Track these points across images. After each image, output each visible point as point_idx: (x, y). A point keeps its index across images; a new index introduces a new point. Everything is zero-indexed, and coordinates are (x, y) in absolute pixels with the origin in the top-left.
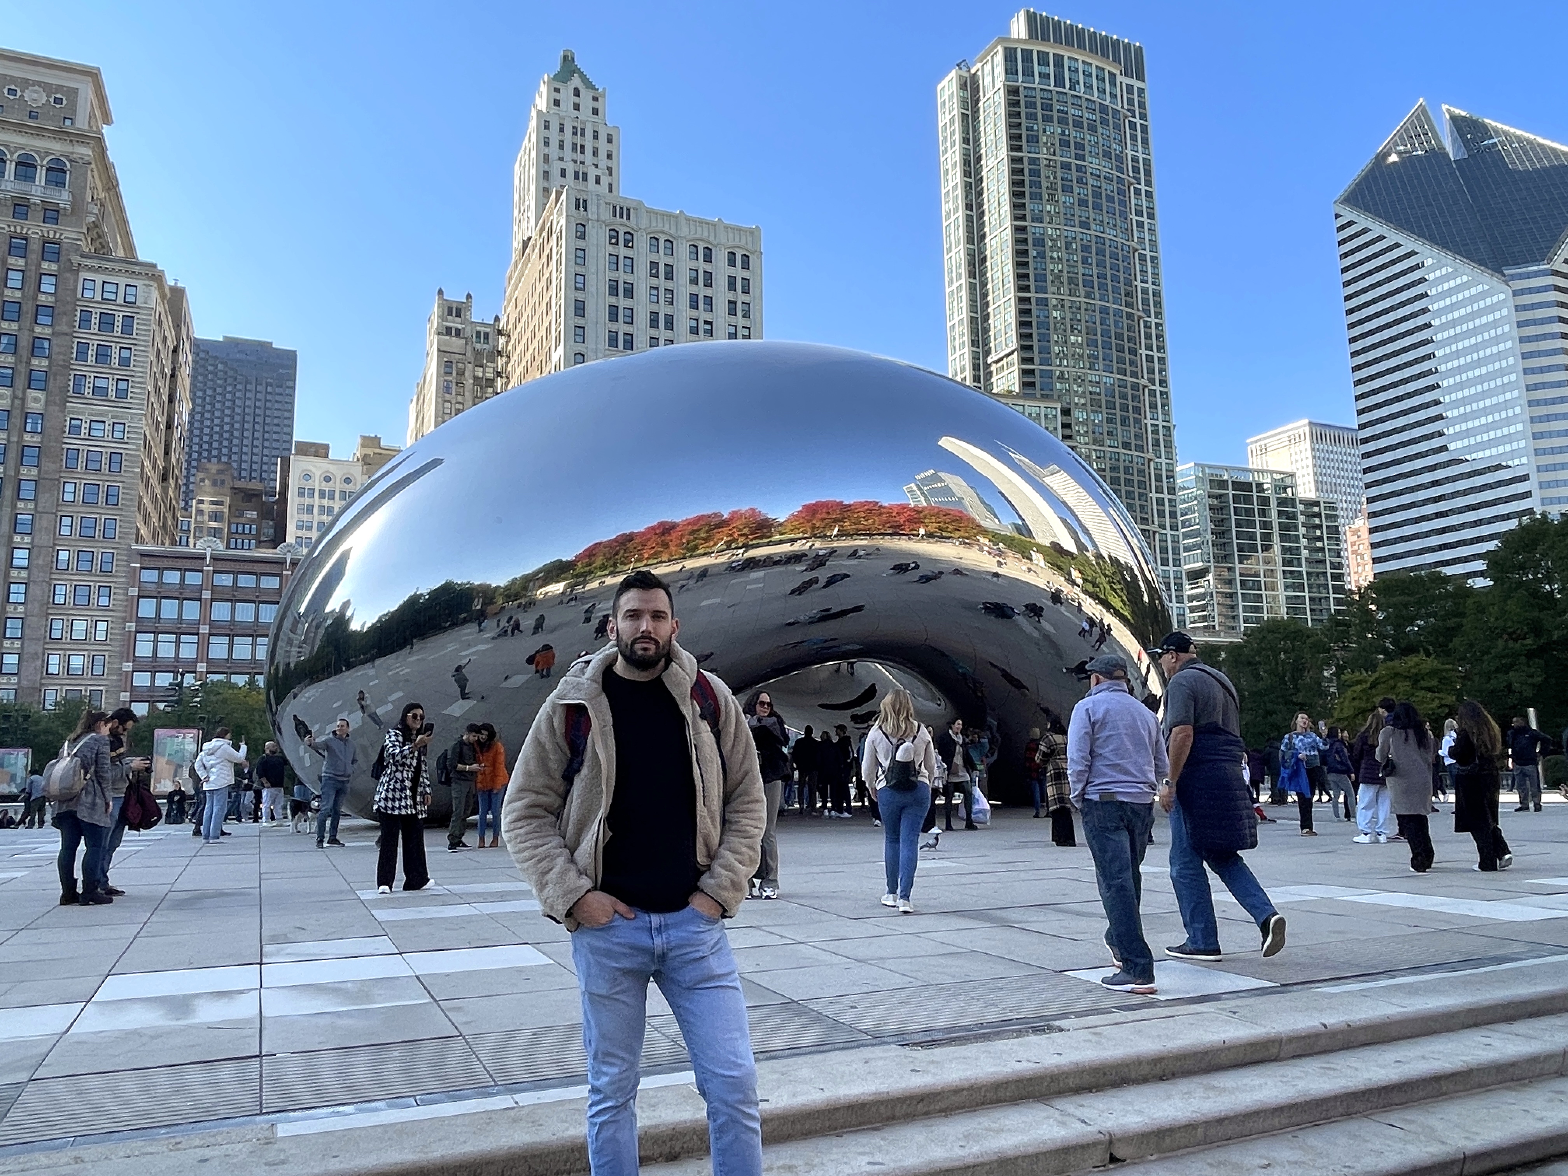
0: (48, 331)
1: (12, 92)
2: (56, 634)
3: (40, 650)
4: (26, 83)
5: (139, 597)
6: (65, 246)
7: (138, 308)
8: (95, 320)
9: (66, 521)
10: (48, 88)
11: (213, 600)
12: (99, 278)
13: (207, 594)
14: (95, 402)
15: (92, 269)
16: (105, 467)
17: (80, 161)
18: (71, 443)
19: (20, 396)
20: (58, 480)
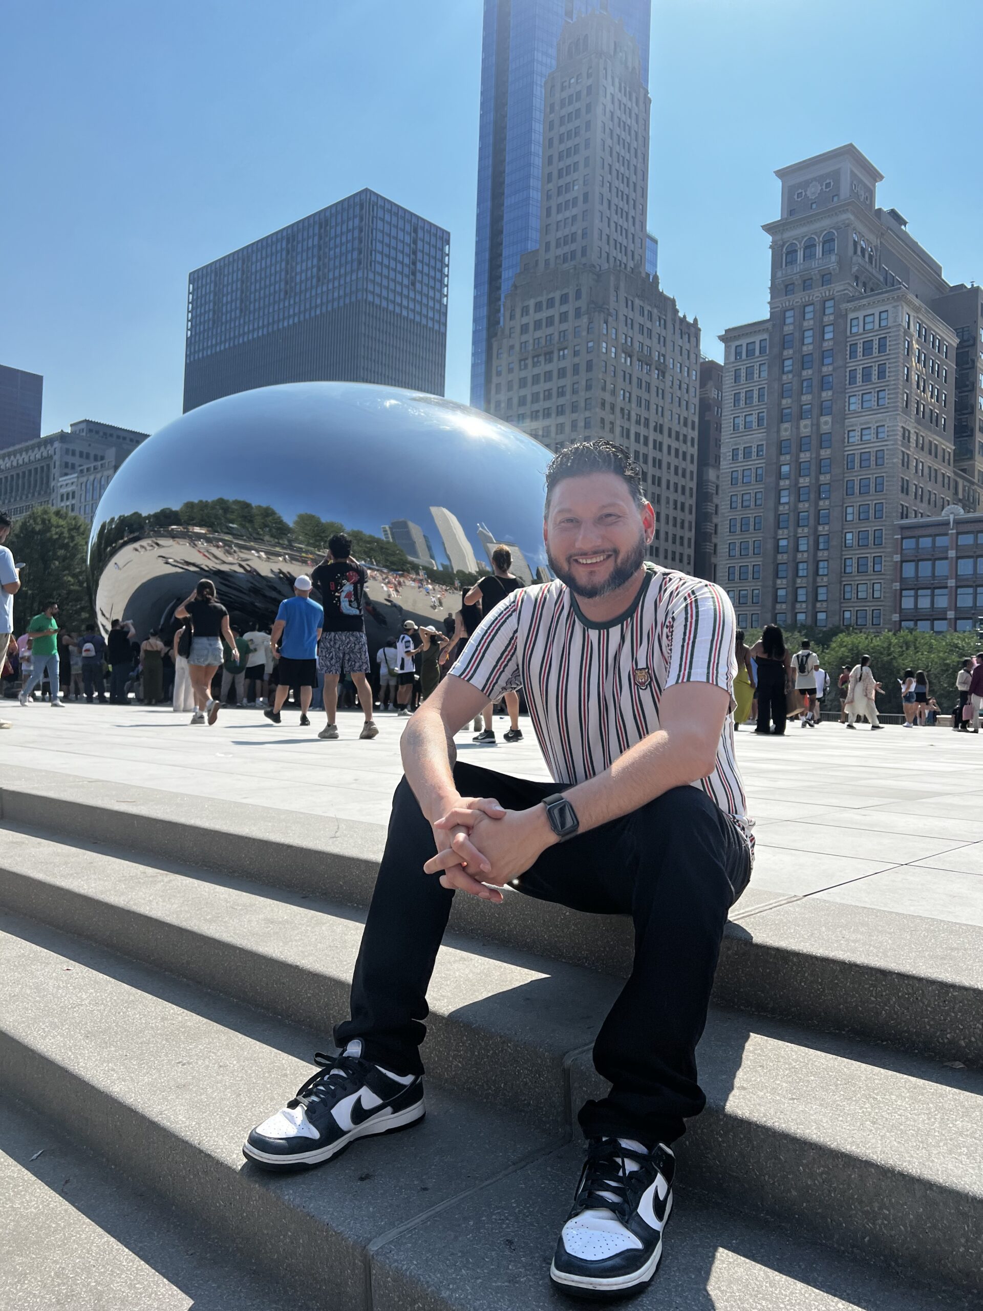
0: (831, 368)
1: (799, 195)
2: (847, 596)
3: (838, 607)
4: (807, 184)
5: (902, 562)
6: (836, 299)
7: (889, 328)
8: (860, 350)
9: (850, 510)
10: (820, 179)
11: (958, 558)
12: (860, 314)
13: (952, 554)
14: (864, 414)
15: (856, 309)
16: (873, 463)
17: (843, 226)
18: (849, 451)
19: (815, 422)
20: (843, 480)
